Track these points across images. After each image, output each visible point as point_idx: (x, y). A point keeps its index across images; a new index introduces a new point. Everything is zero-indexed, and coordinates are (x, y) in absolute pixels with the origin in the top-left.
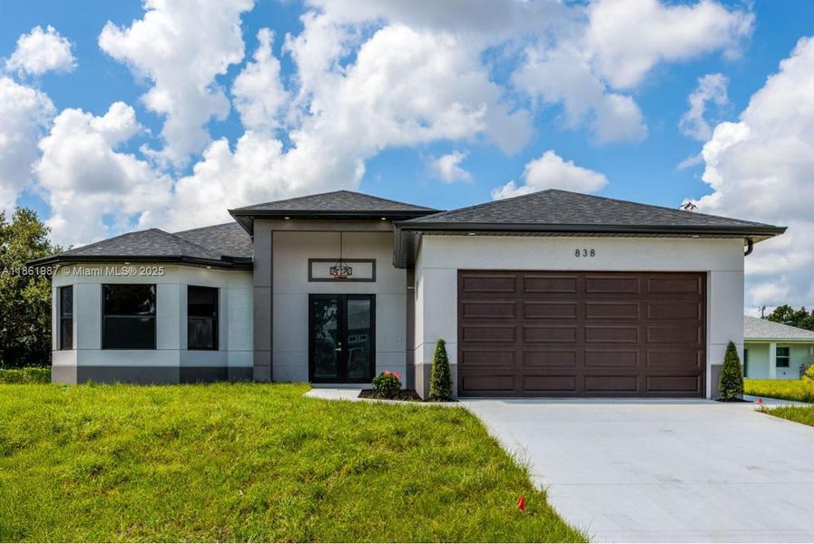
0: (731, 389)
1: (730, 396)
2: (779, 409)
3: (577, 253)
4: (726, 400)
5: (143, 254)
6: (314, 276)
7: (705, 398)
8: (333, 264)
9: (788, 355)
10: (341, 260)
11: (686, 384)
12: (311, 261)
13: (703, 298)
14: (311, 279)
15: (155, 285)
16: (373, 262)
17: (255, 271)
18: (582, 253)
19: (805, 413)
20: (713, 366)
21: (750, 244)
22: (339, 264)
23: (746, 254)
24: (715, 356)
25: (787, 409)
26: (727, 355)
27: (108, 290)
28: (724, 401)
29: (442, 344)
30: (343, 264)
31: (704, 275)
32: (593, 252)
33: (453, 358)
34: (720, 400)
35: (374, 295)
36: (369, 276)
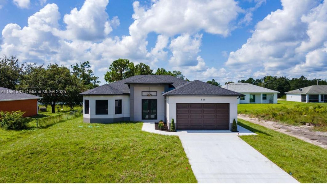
1: (234, 131)
2: (242, 135)
3: (202, 100)
7: (229, 130)
8: (147, 92)
9: (266, 96)
10: (149, 91)
12: (142, 92)
14: (142, 96)
15: (108, 100)
16: (157, 92)
17: (130, 96)
20: (231, 124)
24: (231, 121)
26: (234, 121)
27: (97, 101)
29: (173, 119)
30: (150, 93)
31: (229, 104)
32: (205, 100)
33: (175, 122)
34: (232, 131)
35: (157, 99)
36: (156, 95)
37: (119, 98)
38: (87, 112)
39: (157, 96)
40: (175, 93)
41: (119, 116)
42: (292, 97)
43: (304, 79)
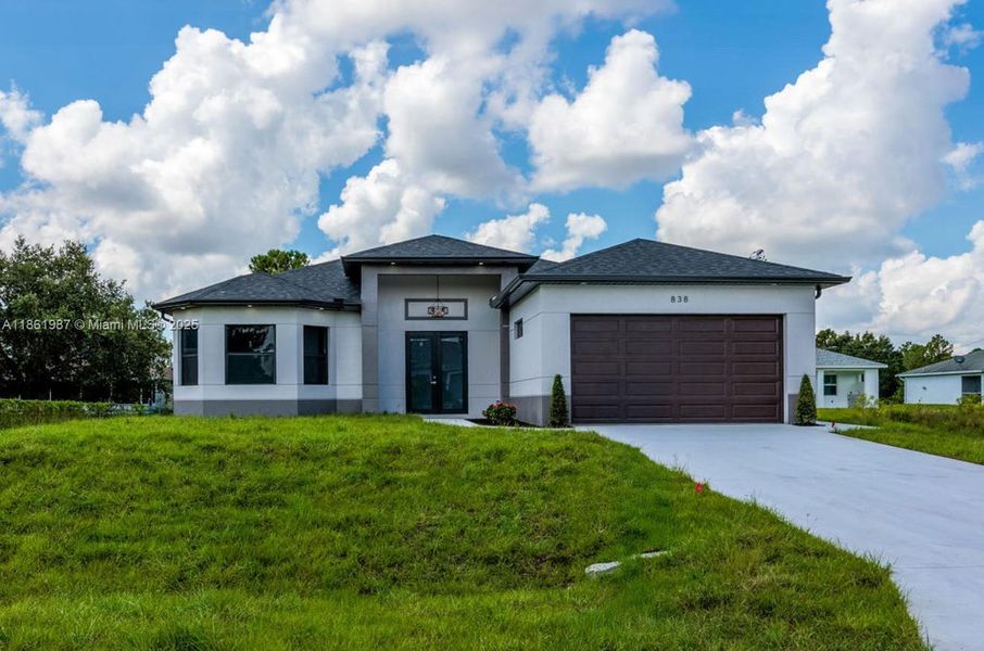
0: (806, 414)
1: (805, 421)
2: (850, 430)
3: (673, 299)
4: (802, 424)
5: (264, 297)
6: (410, 315)
7: (783, 422)
8: (430, 304)
9: (835, 382)
10: (438, 300)
11: (768, 411)
12: (407, 301)
13: (780, 337)
14: (407, 318)
15: (274, 326)
16: (465, 301)
17: (363, 312)
18: (677, 299)
19: (872, 432)
20: (790, 396)
21: (819, 289)
22: (436, 304)
23: (817, 297)
24: (791, 387)
25: (856, 430)
26: (802, 386)
27: (230, 329)
28: (800, 425)
29: (558, 378)
30: (440, 304)
31: (780, 317)
32: (686, 298)
33: (568, 391)
34: (796, 424)
35: (466, 332)
36: (462, 315)
37: (317, 319)
38: (189, 377)
39: (465, 318)
40: (562, 270)
41: (317, 393)
42: (925, 388)
43: (944, 346)
